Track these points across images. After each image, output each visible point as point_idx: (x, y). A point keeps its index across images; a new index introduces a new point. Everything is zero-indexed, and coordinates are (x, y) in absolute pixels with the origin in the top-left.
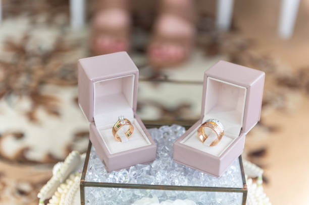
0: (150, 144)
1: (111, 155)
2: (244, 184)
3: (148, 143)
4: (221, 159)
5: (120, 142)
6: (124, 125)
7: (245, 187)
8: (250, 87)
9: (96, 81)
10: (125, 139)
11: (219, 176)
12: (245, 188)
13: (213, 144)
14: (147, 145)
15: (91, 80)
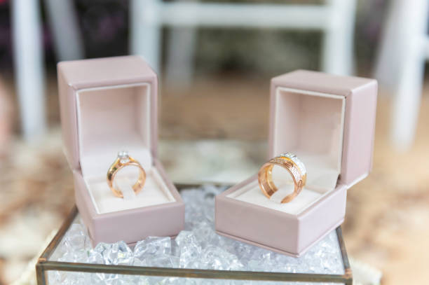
0: (173, 200)
1: (98, 215)
2: (346, 267)
3: (169, 199)
4: (300, 219)
5: (120, 199)
6: (125, 165)
7: (348, 273)
8: (351, 93)
9: (79, 89)
10: (129, 193)
11: (297, 254)
12: (347, 275)
13: (286, 200)
14: (168, 202)
15: (70, 84)
